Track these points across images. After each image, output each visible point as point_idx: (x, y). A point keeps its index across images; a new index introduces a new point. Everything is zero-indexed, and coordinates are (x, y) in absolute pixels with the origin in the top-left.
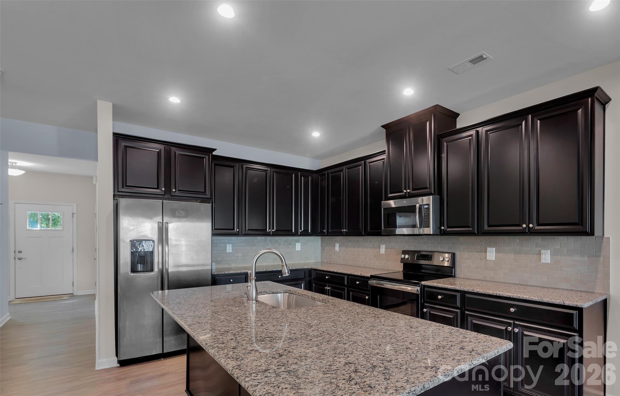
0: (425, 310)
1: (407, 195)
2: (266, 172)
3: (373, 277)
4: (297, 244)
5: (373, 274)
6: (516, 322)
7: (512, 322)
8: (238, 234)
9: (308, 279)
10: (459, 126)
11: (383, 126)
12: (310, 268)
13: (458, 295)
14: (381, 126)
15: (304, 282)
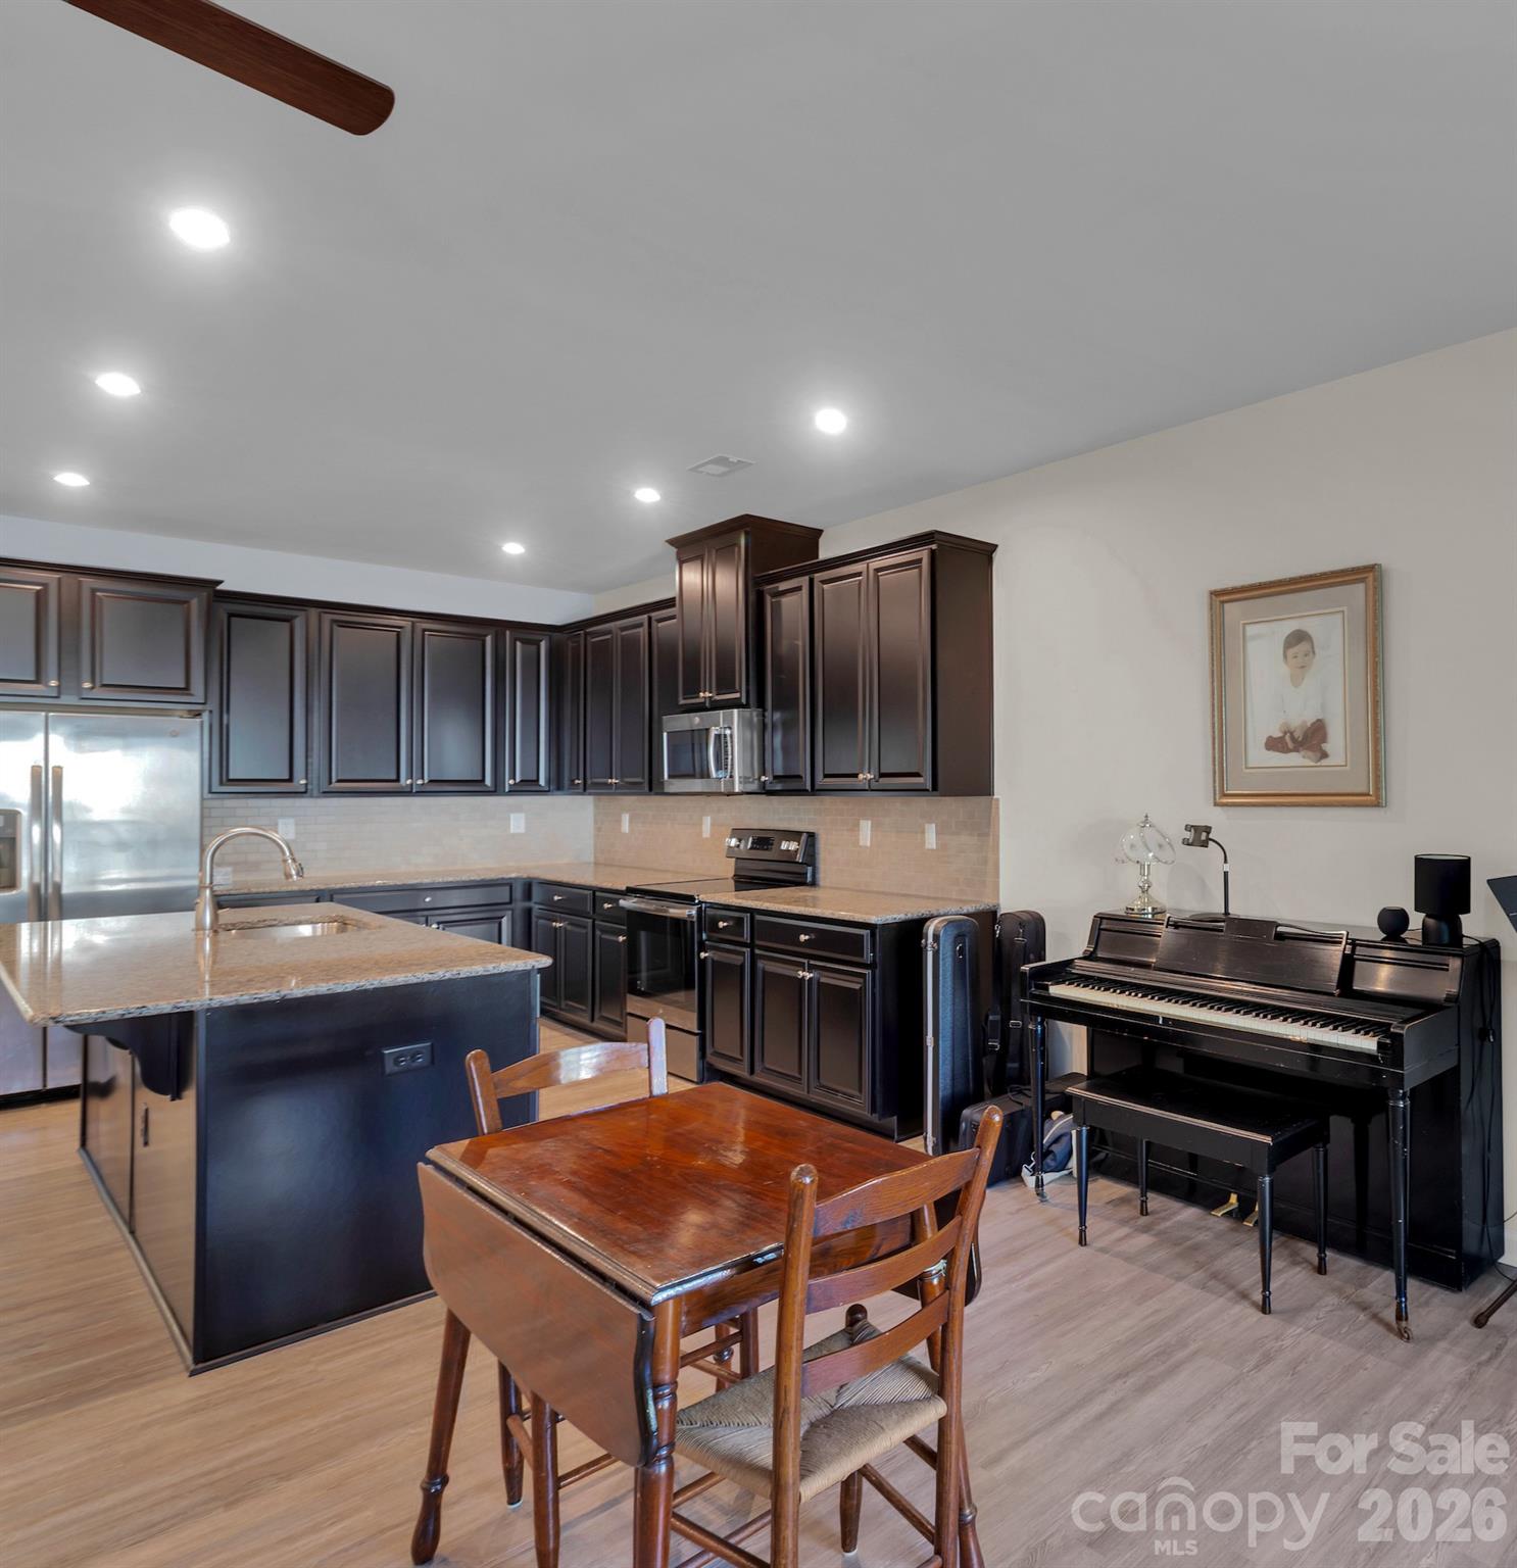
0: (703, 955)
1: (707, 705)
2: (398, 634)
3: (631, 891)
4: (512, 816)
5: (632, 885)
6: (812, 962)
7: (806, 961)
8: (305, 792)
9: (520, 905)
10: (824, 554)
11: (672, 542)
12: (525, 876)
13: (747, 917)
14: (667, 541)
15: (510, 912)
